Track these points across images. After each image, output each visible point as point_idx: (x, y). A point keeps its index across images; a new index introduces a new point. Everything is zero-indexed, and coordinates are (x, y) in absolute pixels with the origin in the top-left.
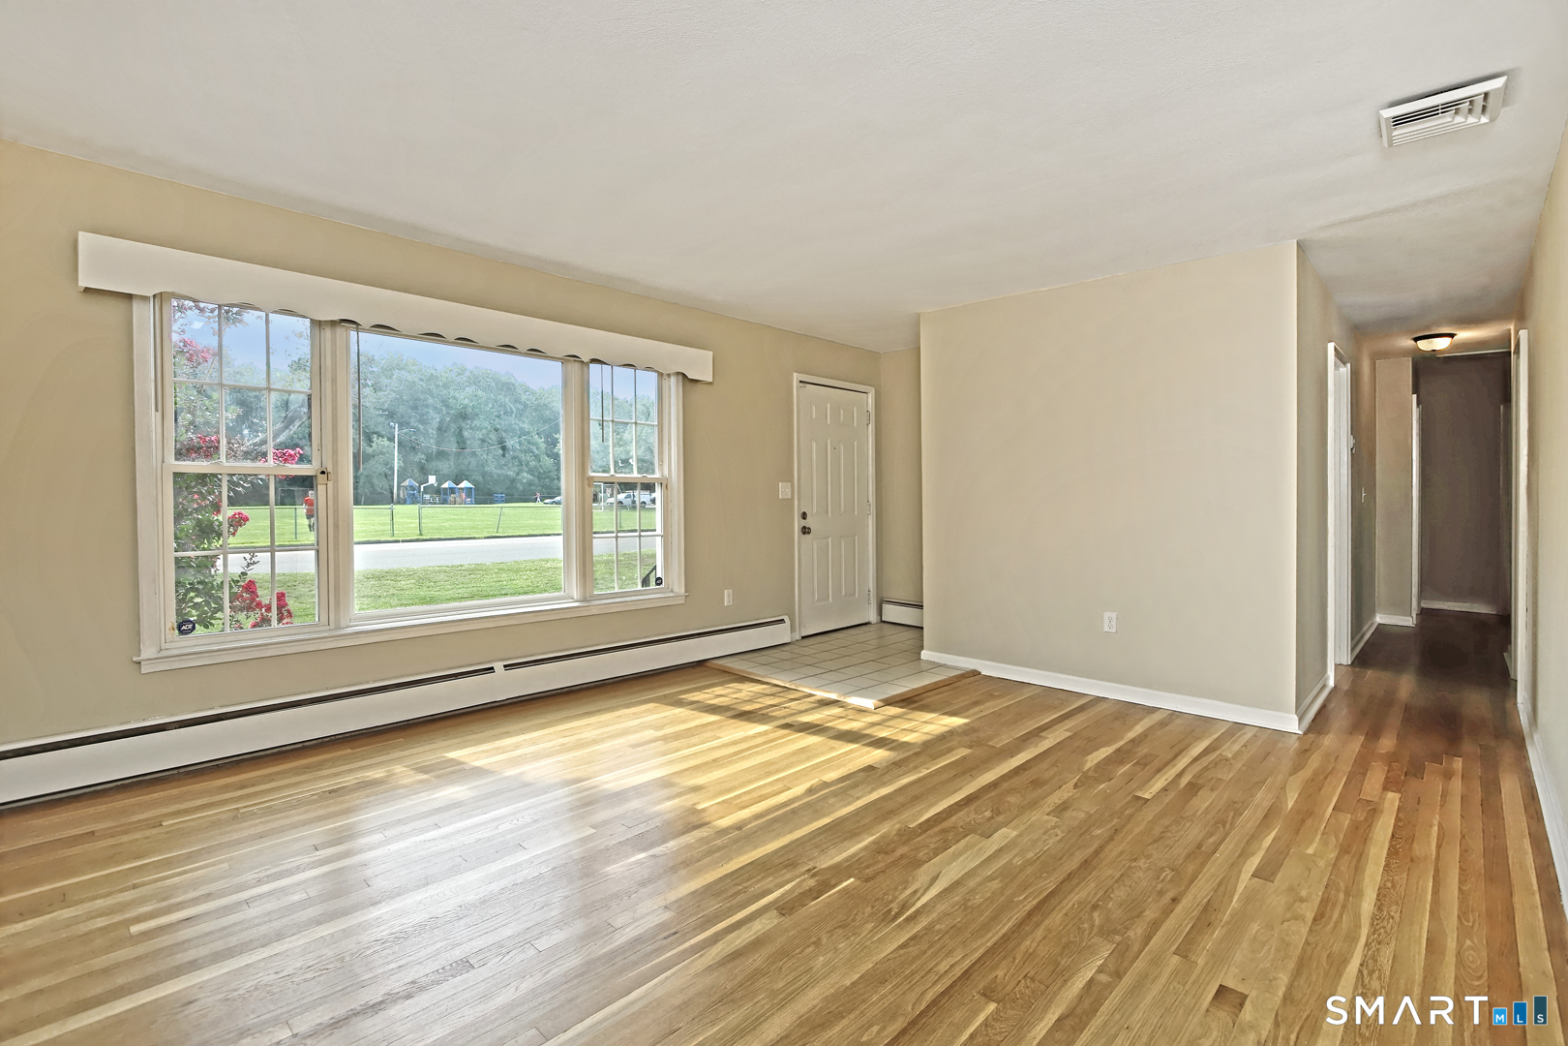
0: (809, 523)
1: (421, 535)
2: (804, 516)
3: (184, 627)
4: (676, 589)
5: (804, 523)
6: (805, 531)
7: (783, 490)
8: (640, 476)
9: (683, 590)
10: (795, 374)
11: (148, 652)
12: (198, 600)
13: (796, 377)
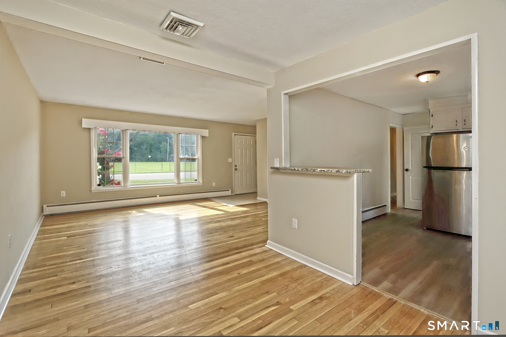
0: (237, 167)
1: (170, 171)
2: (236, 166)
3: (99, 185)
4: (200, 182)
5: (236, 168)
6: (236, 169)
7: (230, 160)
8: (191, 157)
9: (202, 182)
10: (233, 133)
11: (93, 189)
12: (103, 182)
13: (233, 134)
